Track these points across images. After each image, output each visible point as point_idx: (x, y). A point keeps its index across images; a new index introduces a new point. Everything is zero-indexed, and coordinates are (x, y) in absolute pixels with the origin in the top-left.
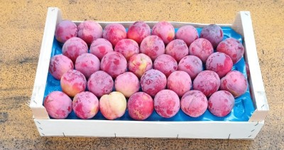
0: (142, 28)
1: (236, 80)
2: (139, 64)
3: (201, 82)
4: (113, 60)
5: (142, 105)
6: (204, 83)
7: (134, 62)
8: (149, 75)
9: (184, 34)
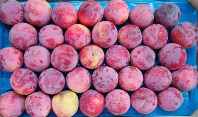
0: (94, 13)
1: (189, 81)
2: (91, 62)
3: (154, 83)
4: (63, 61)
5: (94, 111)
6: (156, 85)
7: (85, 59)
8: (101, 79)
9: (138, 18)
